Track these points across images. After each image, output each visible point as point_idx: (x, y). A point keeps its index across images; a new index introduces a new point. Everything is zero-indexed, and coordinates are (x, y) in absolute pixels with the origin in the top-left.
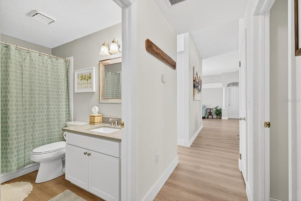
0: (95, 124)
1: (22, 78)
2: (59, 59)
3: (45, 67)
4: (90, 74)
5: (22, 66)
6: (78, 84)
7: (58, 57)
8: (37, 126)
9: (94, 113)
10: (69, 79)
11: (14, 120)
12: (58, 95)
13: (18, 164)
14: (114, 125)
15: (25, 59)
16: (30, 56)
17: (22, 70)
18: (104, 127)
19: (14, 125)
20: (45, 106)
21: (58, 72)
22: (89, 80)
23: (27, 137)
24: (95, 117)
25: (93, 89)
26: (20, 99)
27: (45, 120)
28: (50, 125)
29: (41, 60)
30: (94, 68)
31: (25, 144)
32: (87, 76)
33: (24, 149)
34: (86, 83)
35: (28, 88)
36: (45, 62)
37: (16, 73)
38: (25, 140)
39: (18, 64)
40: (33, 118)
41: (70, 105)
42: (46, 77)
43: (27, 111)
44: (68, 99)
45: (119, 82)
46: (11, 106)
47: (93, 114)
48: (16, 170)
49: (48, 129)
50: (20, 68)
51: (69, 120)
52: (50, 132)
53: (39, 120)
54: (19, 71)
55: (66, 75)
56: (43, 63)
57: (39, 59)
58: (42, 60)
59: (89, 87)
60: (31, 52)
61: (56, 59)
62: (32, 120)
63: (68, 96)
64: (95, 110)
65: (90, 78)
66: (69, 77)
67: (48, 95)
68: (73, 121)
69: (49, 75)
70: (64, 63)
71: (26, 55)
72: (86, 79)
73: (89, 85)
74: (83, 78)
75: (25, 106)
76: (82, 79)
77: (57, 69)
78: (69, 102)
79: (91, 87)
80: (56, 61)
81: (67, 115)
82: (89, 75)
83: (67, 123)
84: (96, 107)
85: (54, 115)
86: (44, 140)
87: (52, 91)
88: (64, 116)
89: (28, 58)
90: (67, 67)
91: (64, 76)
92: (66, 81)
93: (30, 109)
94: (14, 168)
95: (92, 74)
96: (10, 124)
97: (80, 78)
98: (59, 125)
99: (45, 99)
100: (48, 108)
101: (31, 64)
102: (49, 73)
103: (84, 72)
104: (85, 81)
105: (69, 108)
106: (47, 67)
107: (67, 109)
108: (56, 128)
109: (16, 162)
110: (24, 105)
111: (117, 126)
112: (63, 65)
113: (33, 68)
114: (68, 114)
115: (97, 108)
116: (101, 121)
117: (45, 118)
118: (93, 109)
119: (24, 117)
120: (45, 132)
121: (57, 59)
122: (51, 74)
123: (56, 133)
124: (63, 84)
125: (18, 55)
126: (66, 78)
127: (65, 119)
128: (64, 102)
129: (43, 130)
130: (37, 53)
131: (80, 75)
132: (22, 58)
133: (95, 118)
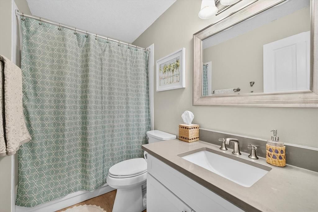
0: (189, 141)
1: (102, 74)
2: (139, 49)
3: (124, 59)
4: (177, 61)
5: (101, 59)
6: (160, 79)
7: (137, 47)
8: (115, 134)
9: (185, 121)
10: (149, 75)
11: (93, 125)
12: (137, 95)
13: (97, 182)
14: (227, 149)
15: (105, 51)
16: (110, 47)
17: (102, 64)
18: (208, 150)
19: (93, 132)
20: (125, 110)
21: (137, 66)
22: (175, 70)
23: (106, 148)
24: (190, 130)
25: (181, 84)
26: (99, 100)
27: (124, 127)
28: (129, 134)
29: (120, 52)
30: (184, 49)
31: (104, 156)
32: (172, 65)
33: (103, 162)
34: (172, 75)
35: (107, 87)
36: (124, 53)
37: (96, 68)
38: (104, 151)
39: (98, 57)
40: (111, 124)
41: (150, 108)
42: (126, 73)
43: (107, 115)
44: (148, 100)
45: (206, 77)
46: (90, 108)
47: (184, 123)
48: (94, 190)
49: (127, 138)
50: (99, 62)
51: (149, 129)
52: (129, 142)
53: (118, 126)
54: (99, 66)
55: (146, 69)
56: (122, 55)
57: (118, 49)
58: (122, 50)
59: (175, 80)
60: (110, 42)
61: (135, 49)
62: (111, 126)
63: (148, 96)
64: (188, 118)
65: (177, 66)
66: (149, 72)
67: (127, 95)
68: (154, 130)
69: (129, 70)
70: (144, 54)
71: (106, 46)
72: (171, 70)
73: (175, 78)
74: (166, 69)
75: (105, 108)
76: (165, 71)
77: (136, 62)
78: (149, 104)
79: (180, 81)
80: (136, 52)
81: (147, 122)
82: (176, 63)
83: (147, 132)
84: (188, 111)
85: (133, 121)
86: (123, 152)
87: (131, 91)
88: (144, 122)
89: (107, 49)
90: (147, 59)
91: (144, 70)
92: (146, 77)
93: (109, 112)
94: (93, 186)
95: (180, 61)
96: (89, 131)
97: (163, 70)
98: (139, 134)
99: (124, 101)
100: (127, 112)
101: (110, 56)
102: (128, 67)
103: (168, 59)
104: (170, 74)
105: (149, 112)
106: (126, 60)
107: (147, 114)
108: (135, 138)
109: (94, 179)
110: (103, 108)
111: (238, 154)
112: (142, 56)
113: (112, 61)
114: (148, 120)
115: (190, 113)
116: (197, 137)
117: (124, 124)
118: (183, 116)
119: (103, 122)
120: (124, 141)
121: (137, 49)
122: (131, 69)
123: (136, 145)
124: (143, 80)
125: (98, 47)
126: (145, 74)
127: (144, 127)
128: (144, 104)
129: (122, 139)
130: (117, 42)
131: (163, 66)
132: (102, 50)
133: (188, 132)
